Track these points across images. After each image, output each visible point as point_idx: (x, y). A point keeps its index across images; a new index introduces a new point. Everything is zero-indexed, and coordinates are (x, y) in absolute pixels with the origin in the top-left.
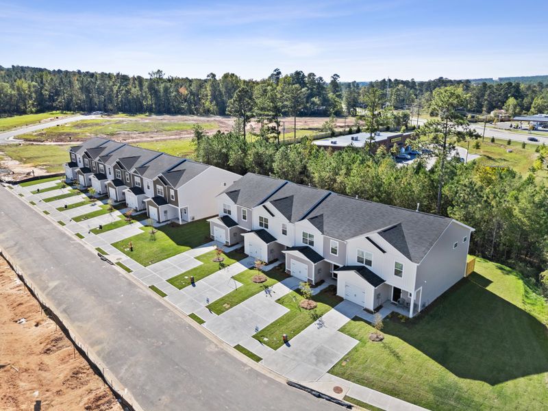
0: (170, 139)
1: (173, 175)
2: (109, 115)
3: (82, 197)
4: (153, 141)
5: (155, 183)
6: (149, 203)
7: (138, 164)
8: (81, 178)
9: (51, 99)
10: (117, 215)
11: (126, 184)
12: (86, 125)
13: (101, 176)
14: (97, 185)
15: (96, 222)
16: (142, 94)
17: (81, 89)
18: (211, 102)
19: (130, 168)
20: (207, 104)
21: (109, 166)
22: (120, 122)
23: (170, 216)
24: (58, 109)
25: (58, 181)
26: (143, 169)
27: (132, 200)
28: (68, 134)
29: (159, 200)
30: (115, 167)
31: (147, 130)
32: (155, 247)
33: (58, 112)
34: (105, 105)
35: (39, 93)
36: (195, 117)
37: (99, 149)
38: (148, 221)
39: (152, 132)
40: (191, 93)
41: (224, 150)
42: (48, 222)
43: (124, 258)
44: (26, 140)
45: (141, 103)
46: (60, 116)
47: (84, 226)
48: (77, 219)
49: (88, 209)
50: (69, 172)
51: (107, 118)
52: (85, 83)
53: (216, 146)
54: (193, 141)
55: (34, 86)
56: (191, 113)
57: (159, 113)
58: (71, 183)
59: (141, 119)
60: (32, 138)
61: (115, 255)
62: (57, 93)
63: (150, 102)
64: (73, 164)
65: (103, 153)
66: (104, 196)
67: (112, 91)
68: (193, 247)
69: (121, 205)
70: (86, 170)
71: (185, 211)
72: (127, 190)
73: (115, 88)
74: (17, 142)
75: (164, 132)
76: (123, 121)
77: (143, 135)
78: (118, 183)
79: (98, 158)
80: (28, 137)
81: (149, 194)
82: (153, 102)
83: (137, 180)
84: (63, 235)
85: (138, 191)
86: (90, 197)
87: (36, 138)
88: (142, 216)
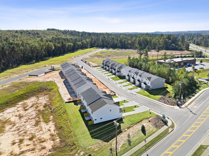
0: (123, 58)
1: (121, 67)
2: (108, 49)
3: (105, 70)
4: (118, 58)
5: (118, 69)
6: (116, 72)
7: (115, 65)
8: (104, 67)
9: (94, 44)
10: (111, 74)
11: (113, 69)
12: (103, 53)
13: (108, 67)
14: (107, 68)
15: (108, 74)
16: (117, 43)
17: (102, 41)
18: (138, 45)
19: (114, 65)
20: (137, 45)
21: (110, 65)
22: (111, 52)
23: (119, 75)
24: (95, 47)
25: (100, 67)
26: (116, 66)
27: (113, 71)
28: (100, 56)
29: (118, 72)
30: (111, 65)
31: (118, 54)
32: (116, 79)
33: (95, 48)
34: (107, 46)
35: (91, 42)
36: (132, 50)
37: (108, 62)
38: (116, 75)
39: (119, 55)
40: (132, 42)
41: (133, 62)
42: (100, 74)
43: (112, 80)
44: (91, 57)
45: (117, 45)
46: (96, 49)
47: (106, 75)
48: (105, 74)
49: (106, 72)
50: (102, 65)
51: (108, 50)
52: (103, 40)
53: (132, 61)
54: (128, 59)
55: (90, 40)
56: (131, 48)
57: (122, 48)
58: (103, 68)
59: (116, 51)
60: (92, 56)
61: (111, 79)
62: (95, 42)
63: (119, 45)
64: (103, 64)
65: (109, 62)
66: (109, 70)
67: (109, 41)
68: (122, 79)
69: (111, 72)
70: (106, 65)
71: (122, 74)
72: (113, 70)
73: (110, 41)
74: (90, 57)
75: (122, 55)
76: (112, 51)
77: (116, 56)
78: (111, 68)
79: (114, 66)
80: (91, 56)
81: (117, 70)
82: (121, 45)
83: (115, 68)
84: (103, 76)
85: (115, 70)
86: (106, 70)
87: (93, 56)
88: (115, 74)
